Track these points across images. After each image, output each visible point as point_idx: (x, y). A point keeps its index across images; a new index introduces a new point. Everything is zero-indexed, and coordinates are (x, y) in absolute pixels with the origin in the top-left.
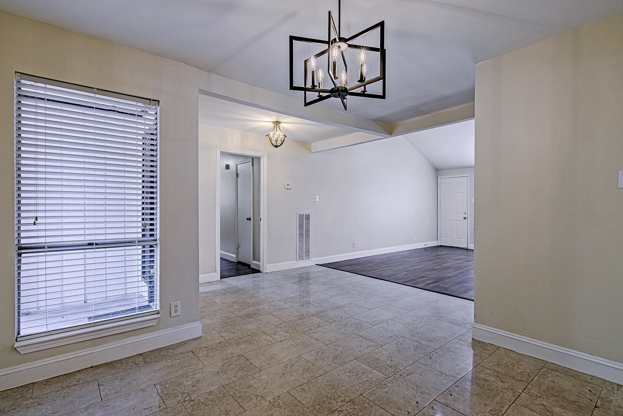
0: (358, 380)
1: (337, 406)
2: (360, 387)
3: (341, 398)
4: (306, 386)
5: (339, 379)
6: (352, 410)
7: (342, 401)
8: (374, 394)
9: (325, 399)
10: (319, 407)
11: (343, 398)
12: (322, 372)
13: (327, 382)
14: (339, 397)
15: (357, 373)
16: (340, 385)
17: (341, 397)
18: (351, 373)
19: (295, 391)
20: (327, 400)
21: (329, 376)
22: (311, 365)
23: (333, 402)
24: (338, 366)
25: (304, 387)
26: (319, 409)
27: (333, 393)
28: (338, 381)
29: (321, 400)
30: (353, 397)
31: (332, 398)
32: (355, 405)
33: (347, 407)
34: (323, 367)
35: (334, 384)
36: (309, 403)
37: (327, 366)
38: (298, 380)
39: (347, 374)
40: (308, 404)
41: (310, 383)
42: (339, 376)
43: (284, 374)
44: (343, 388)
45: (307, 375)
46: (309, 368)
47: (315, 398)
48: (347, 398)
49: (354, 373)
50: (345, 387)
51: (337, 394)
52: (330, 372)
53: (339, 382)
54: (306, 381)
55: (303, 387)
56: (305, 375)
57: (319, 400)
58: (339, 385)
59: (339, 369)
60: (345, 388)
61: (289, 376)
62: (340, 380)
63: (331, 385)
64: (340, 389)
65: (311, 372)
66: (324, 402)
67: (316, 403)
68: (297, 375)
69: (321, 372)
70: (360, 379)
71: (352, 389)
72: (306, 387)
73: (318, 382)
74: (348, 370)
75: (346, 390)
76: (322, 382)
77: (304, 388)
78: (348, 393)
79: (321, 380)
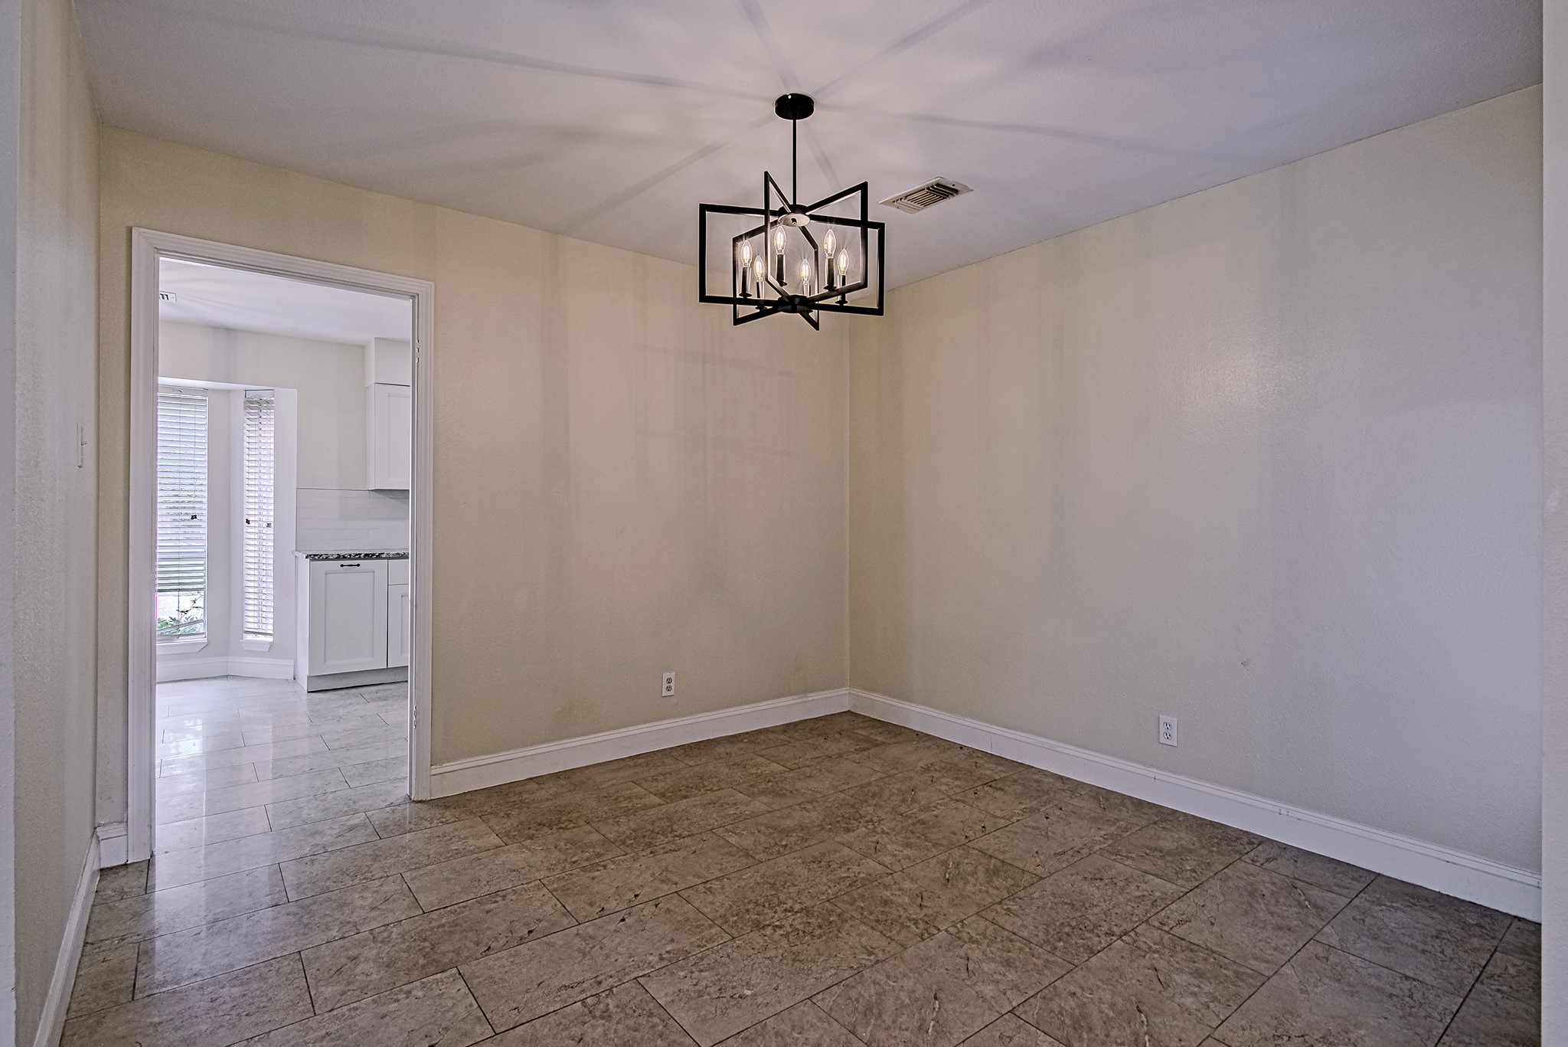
0: (727, 973)
1: (794, 920)
2: (728, 956)
3: (781, 932)
4: (864, 962)
5: (777, 978)
6: (765, 912)
7: (781, 927)
8: (703, 938)
9: (818, 932)
10: (831, 919)
11: (777, 934)
12: (823, 1000)
13: (809, 969)
14: (787, 935)
15: (721, 993)
16: (777, 960)
17: (781, 935)
18: (736, 996)
19: (888, 949)
20: (814, 929)
21: (803, 988)
22: (860, 1030)
23: (801, 927)
24: (771, 1023)
25: (867, 957)
26: (830, 915)
27: (798, 943)
28: (779, 974)
29: (828, 931)
30: (756, 935)
31: (801, 932)
32: (756, 919)
33: (773, 918)
34: (820, 1019)
35: (793, 965)
36: (851, 926)
37: (807, 1022)
38: (888, 977)
39: (749, 993)
40: (853, 923)
41: (855, 967)
42: (775, 986)
43: (936, 999)
44: (772, 953)
45: (869, 992)
46: (865, 1015)
47: (840, 935)
48: (768, 933)
49: (728, 994)
50: (765, 956)
51: (788, 940)
52: (799, 998)
53: (779, 970)
54: (867, 973)
55: (872, 957)
56: (873, 991)
57: (831, 930)
58: (781, 960)
59: (771, 1011)
60: (768, 955)
61: (919, 992)
62: (776, 974)
63: (801, 961)
64: (781, 951)
65: (857, 1000)
66: (820, 927)
67: (836, 925)
68: (897, 992)
69: (827, 1000)
70: (719, 976)
71: (752, 951)
72: (865, 959)
73: (833, 971)
74: (744, 1005)
75: (766, 949)
76: (825, 970)
77: (869, 955)
78: (762, 943)
79: (827, 976)
